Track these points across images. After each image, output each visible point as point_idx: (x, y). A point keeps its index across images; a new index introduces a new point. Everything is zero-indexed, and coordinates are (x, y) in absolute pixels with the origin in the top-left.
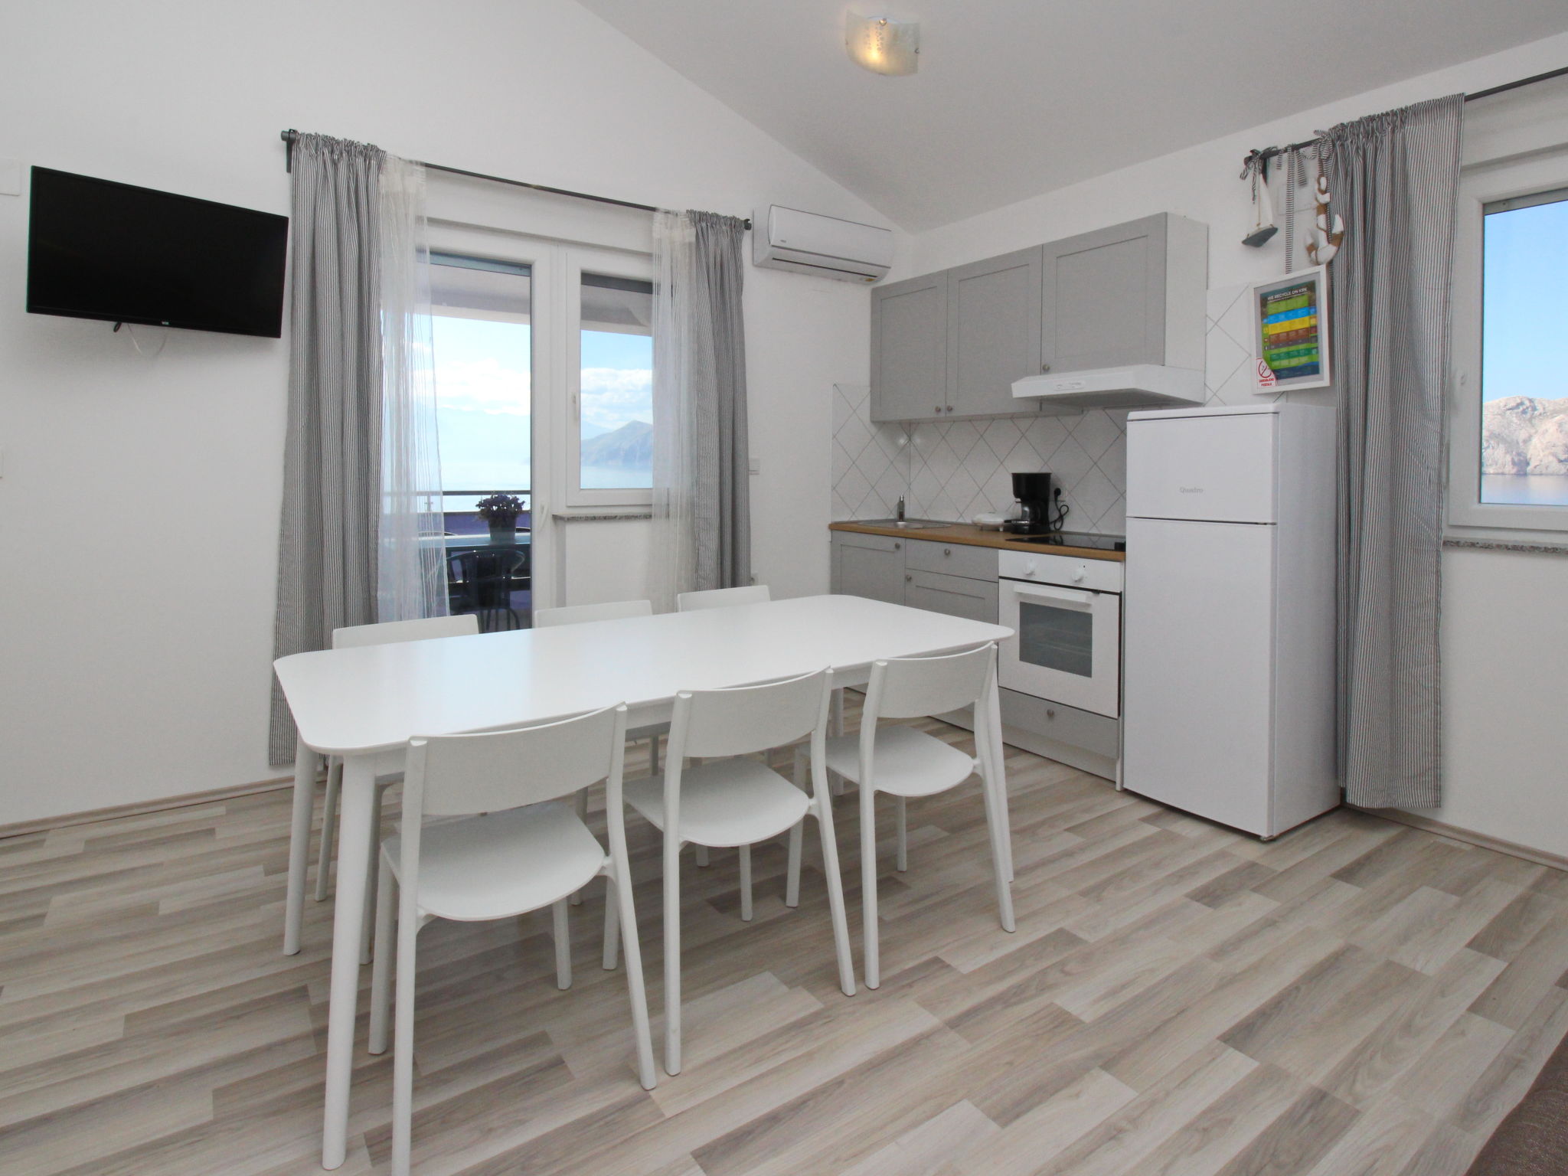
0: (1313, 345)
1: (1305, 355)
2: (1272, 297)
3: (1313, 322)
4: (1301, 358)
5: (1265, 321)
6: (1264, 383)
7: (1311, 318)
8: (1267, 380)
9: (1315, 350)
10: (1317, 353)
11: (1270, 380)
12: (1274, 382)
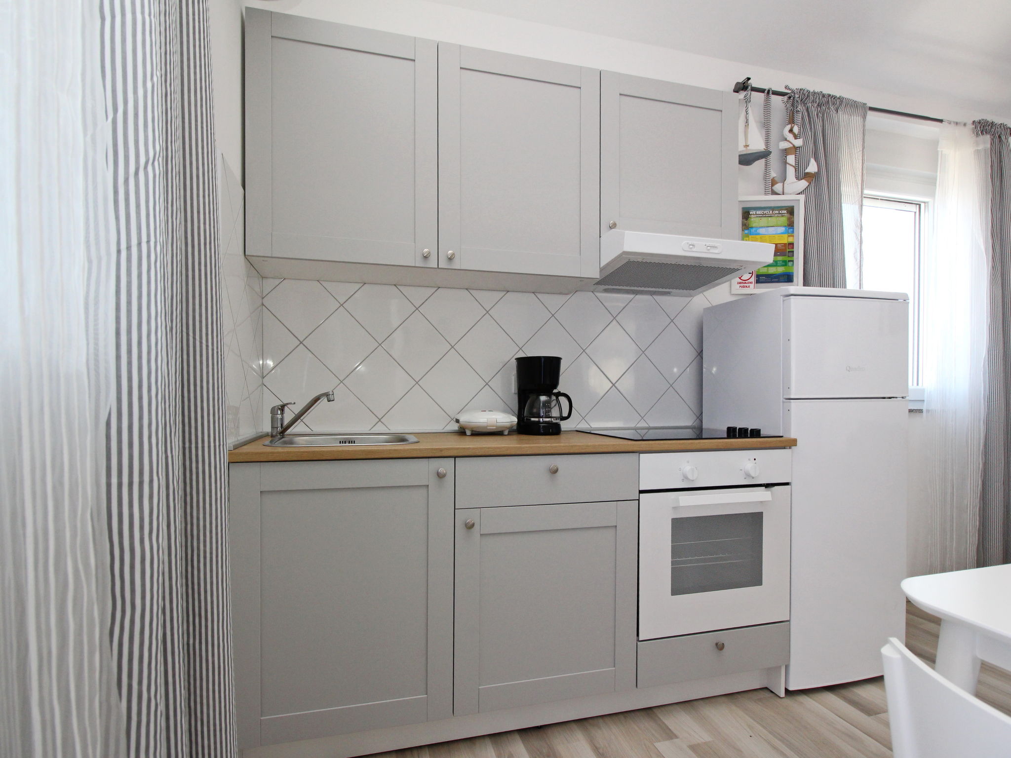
0: (790, 259)
1: (783, 265)
2: (754, 212)
3: (791, 240)
4: (778, 268)
5: (746, 232)
6: (742, 285)
7: (789, 236)
8: (746, 283)
9: (792, 263)
10: (793, 264)
11: (748, 283)
12: (752, 286)
